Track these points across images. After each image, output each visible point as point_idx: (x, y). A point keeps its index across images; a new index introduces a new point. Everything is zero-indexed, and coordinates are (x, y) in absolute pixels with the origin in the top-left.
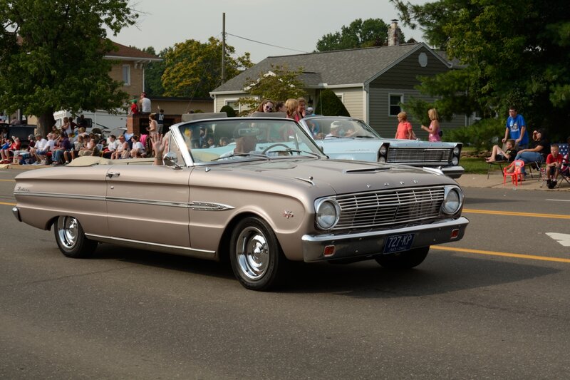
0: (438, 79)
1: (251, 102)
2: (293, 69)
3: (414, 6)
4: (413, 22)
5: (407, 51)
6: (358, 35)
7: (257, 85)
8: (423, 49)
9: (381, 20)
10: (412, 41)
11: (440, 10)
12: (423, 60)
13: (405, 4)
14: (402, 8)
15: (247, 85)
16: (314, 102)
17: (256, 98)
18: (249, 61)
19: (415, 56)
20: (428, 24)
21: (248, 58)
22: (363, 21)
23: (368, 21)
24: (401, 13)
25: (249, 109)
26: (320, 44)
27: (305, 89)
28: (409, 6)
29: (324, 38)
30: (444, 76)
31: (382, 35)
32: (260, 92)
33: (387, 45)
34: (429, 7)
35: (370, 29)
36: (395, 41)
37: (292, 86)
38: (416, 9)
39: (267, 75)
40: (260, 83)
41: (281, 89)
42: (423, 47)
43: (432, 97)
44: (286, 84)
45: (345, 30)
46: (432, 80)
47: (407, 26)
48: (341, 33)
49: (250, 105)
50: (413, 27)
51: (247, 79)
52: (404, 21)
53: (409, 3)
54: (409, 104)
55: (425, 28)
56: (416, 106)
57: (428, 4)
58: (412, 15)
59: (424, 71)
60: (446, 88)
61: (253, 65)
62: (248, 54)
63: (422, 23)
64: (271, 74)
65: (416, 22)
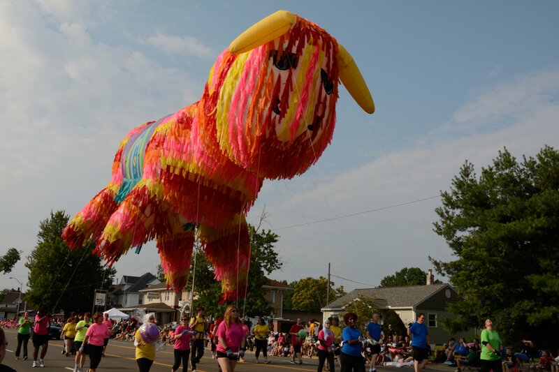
0: (459, 305)
2: (370, 297)
3: (444, 263)
4: (443, 272)
5: (438, 287)
6: (406, 277)
7: (349, 306)
8: (448, 287)
9: (419, 269)
10: (438, 282)
11: (458, 265)
12: (448, 294)
13: (438, 261)
14: (436, 263)
15: (344, 305)
16: (383, 317)
18: (343, 291)
19: (443, 291)
20: (453, 274)
21: (342, 289)
22: (408, 269)
23: (411, 269)
24: (436, 267)
26: (383, 281)
27: (377, 309)
28: (440, 263)
29: (385, 278)
30: (462, 303)
31: (420, 277)
33: (425, 284)
35: (413, 274)
36: (431, 281)
37: (370, 307)
38: (445, 265)
39: (355, 300)
40: (351, 305)
41: (364, 309)
43: (455, 314)
44: (367, 306)
45: (398, 274)
46: (456, 305)
47: (439, 274)
48: (395, 276)
50: (443, 275)
51: (343, 301)
52: (437, 272)
53: (441, 261)
54: (441, 319)
55: (450, 276)
57: (452, 262)
58: (443, 268)
59: (450, 300)
60: (464, 311)
61: (345, 293)
62: (342, 287)
63: (449, 273)
64: (358, 299)
65: (445, 273)
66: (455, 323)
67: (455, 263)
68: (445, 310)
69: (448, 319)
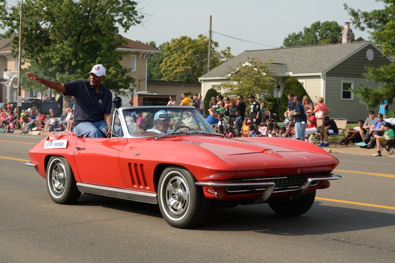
0: (382, 69)
1: (231, 86)
2: (264, 60)
3: (364, 13)
4: (362, 25)
5: (357, 47)
6: (317, 34)
7: (236, 73)
8: (370, 46)
9: (336, 23)
10: (360, 39)
11: (384, 16)
12: (370, 55)
13: (356, 11)
14: (355, 14)
15: (229, 73)
16: (281, 87)
17: (235, 83)
18: (230, 54)
19: (363, 52)
20: (376, 27)
21: (229, 51)
22: (321, 22)
23: (325, 23)
24: (353, 18)
25: (230, 92)
26: (286, 40)
27: (273, 77)
28: (359, 13)
29: (290, 36)
30: (387, 68)
31: (337, 34)
32: (239, 78)
33: (341, 42)
34: (376, 13)
35: (327, 30)
36: (348, 39)
37: (265, 74)
38: (365, 15)
39: (244, 65)
40: (239, 71)
41: (256, 76)
42: (370, 44)
43: (376, 82)
44: (259, 72)
45: (307, 30)
46: (378, 70)
47: (358, 28)
48: (303, 32)
49: (230, 88)
50: (363, 29)
51: (229, 68)
52: (355, 25)
53: (359, 10)
54: (358, 90)
55: (372, 30)
56: (363, 91)
57: (375, 11)
58: (362, 20)
59: (371, 64)
60: (389, 77)
61: (233, 57)
62: (229, 48)
63: (370, 26)
64: (247, 63)
65: (365, 26)
66: (376, 94)
67: (379, 12)
68: (363, 78)
69: (366, 90)
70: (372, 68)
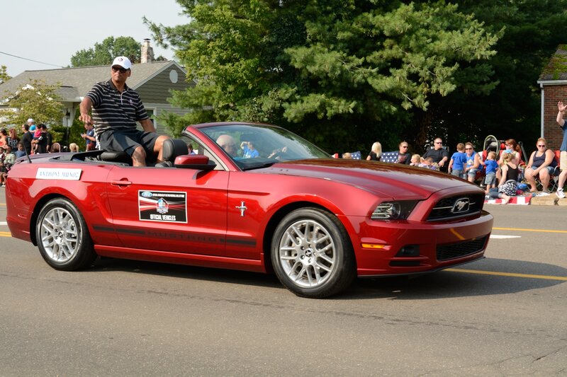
0: (188, 93)
1: (9, 114)
2: (50, 83)
3: (166, 28)
4: (165, 42)
5: (158, 68)
6: (111, 51)
7: (15, 98)
8: (174, 67)
9: (132, 39)
10: (161, 59)
11: (189, 32)
12: (174, 77)
13: (158, 26)
14: (156, 29)
15: (6, 97)
16: (71, 114)
17: (15, 110)
18: (5, 74)
19: (166, 73)
20: (180, 45)
21: (5, 71)
22: (115, 38)
23: (120, 39)
24: (154, 34)
25: (8, 120)
26: (74, 59)
27: (62, 103)
28: (161, 28)
29: (78, 53)
30: (193, 91)
31: (133, 52)
32: (19, 104)
33: (140, 62)
34: (180, 29)
35: (122, 47)
36: (148, 58)
37: (50, 99)
38: (168, 30)
39: (25, 88)
40: (18, 96)
41: (40, 102)
42: (174, 65)
43: (183, 108)
44: (44, 97)
45: (99, 47)
46: (183, 93)
47: (160, 46)
48: (94, 49)
49: (8, 116)
50: (166, 46)
51: (6, 92)
52: (157, 42)
53: (161, 25)
54: (162, 117)
55: (176, 48)
56: (168, 118)
57: (179, 26)
58: (165, 36)
59: (176, 86)
60: (196, 102)
61: (10, 78)
62: (4, 68)
63: (174, 43)
64: (29, 86)
65: (168, 43)
66: (182, 122)
67: (184, 28)
68: (168, 103)
69: (171, 117)
70: (177, 92)
